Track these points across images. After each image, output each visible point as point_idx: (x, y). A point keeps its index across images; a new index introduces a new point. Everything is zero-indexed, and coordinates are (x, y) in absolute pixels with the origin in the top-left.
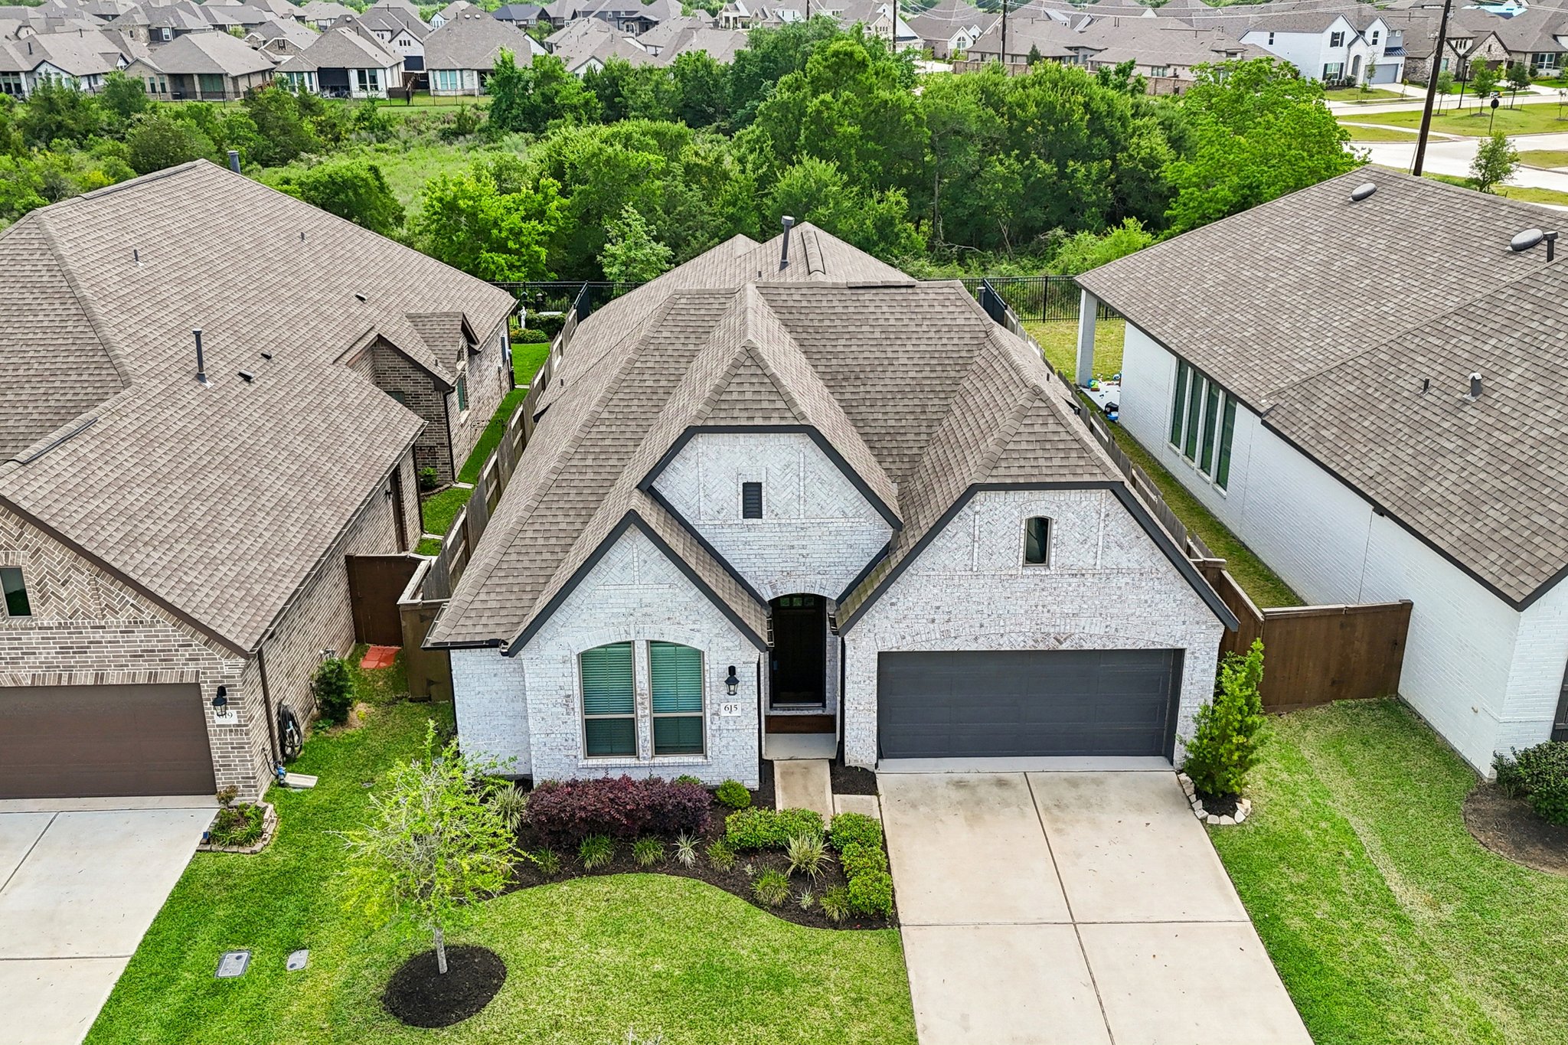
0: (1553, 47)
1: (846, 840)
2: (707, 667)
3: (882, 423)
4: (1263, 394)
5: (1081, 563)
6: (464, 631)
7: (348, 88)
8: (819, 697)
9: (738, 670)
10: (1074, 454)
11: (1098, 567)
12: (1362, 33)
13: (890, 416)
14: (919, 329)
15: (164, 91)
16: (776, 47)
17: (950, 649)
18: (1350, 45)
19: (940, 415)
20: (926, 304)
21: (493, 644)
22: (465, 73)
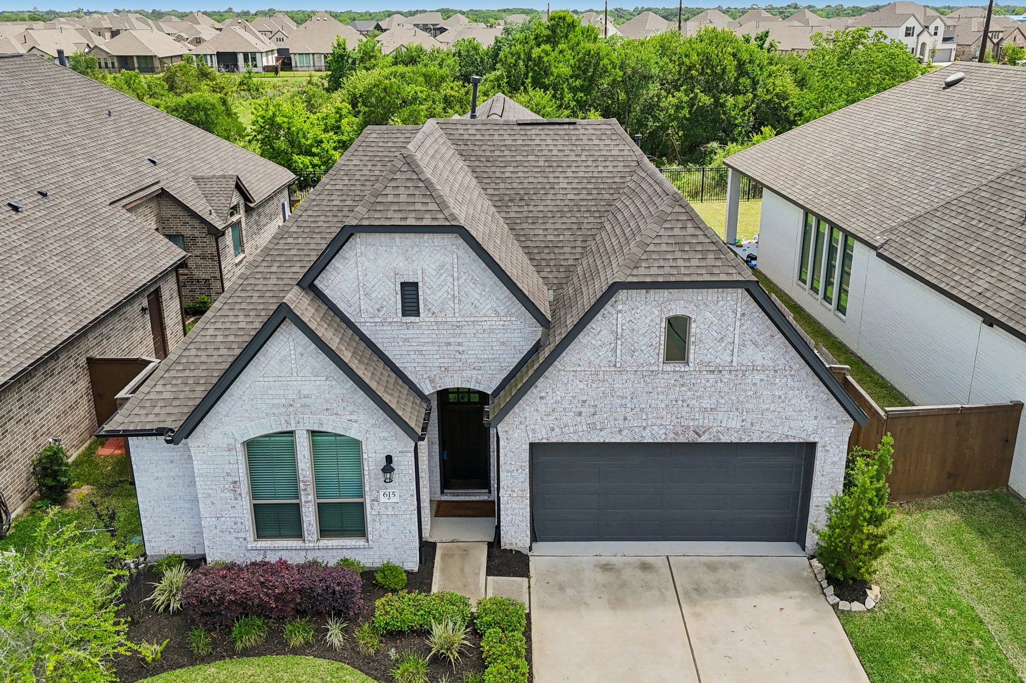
1: (489, 625)
2: (365, 456)
3: (541, 238)
4: (877, 232)
5: (718, 361)
6: (137, 420)
7: (236, 65)
8: (485, 484)
9: (395, 459)
10: (711, 256)
11: (734, 364)
12: (927, 27)
13: (550, 232)
14: (578, 159)
15: (113, 66)
17: (596, 440)
18: (918, 35)
19: (594, 232)
20: (585, 137)
21: (160, 432)
22: (316, 56)
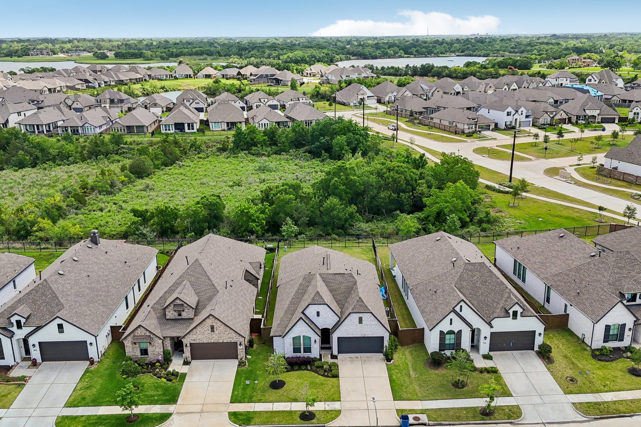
0: (584, 114)
1: (332, 365)
2: (312, 339)
4: (411, 285)
5: (367, 323)
6: (275, 334)
7: (184, 129)
8: (329, 344)
9: (316, 340)
10: (365, 308)
11: (370, 324)
12: (517, 111)
13: (340, 297)
14: (345, 282)
15: (124, 131)
16: (324, 126)
17: (348, 336)
18: (513, 115)
19: (348, 297)
20: (346, 277)
21: (280, 336)
22: (222, 123)
